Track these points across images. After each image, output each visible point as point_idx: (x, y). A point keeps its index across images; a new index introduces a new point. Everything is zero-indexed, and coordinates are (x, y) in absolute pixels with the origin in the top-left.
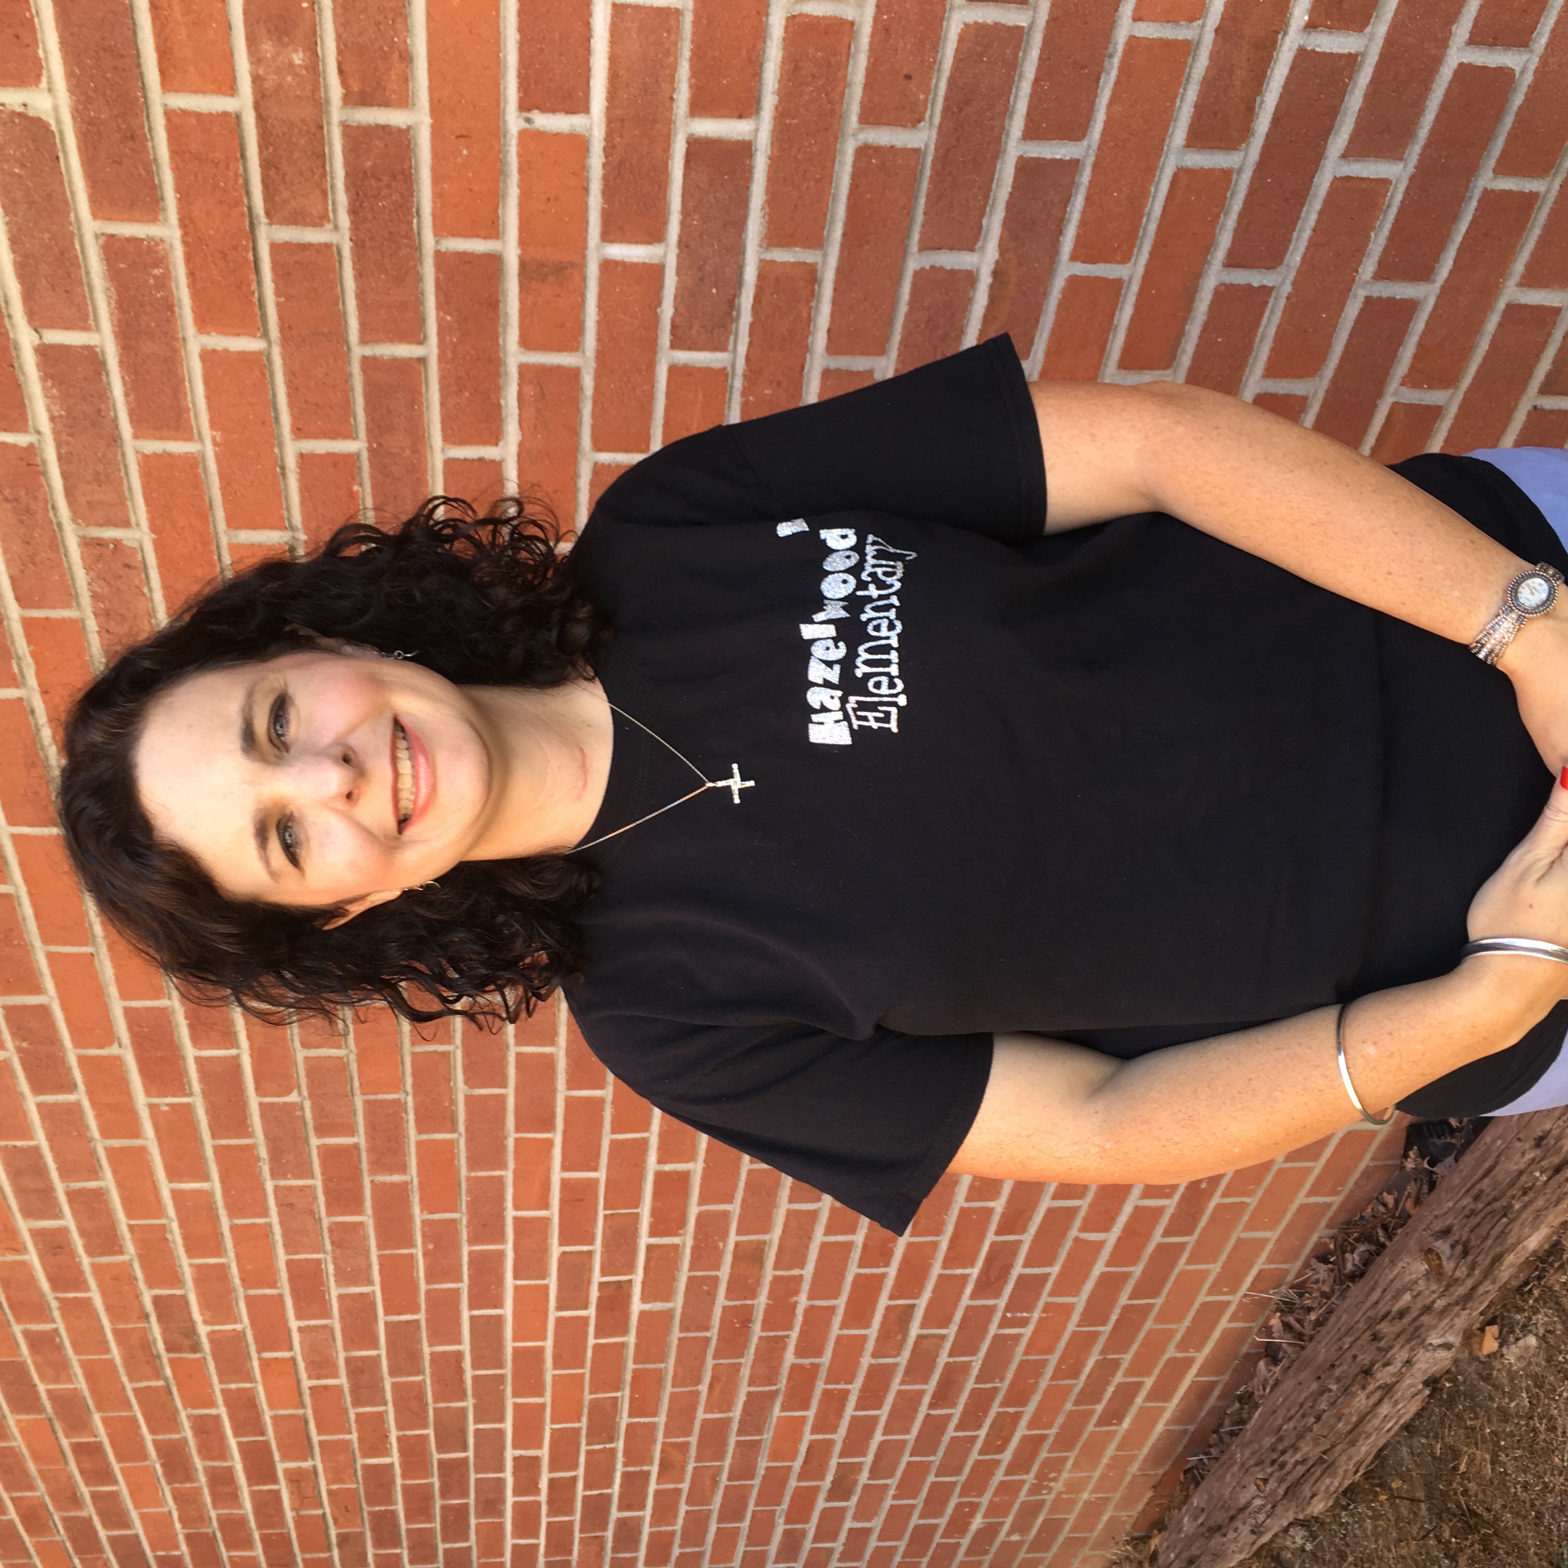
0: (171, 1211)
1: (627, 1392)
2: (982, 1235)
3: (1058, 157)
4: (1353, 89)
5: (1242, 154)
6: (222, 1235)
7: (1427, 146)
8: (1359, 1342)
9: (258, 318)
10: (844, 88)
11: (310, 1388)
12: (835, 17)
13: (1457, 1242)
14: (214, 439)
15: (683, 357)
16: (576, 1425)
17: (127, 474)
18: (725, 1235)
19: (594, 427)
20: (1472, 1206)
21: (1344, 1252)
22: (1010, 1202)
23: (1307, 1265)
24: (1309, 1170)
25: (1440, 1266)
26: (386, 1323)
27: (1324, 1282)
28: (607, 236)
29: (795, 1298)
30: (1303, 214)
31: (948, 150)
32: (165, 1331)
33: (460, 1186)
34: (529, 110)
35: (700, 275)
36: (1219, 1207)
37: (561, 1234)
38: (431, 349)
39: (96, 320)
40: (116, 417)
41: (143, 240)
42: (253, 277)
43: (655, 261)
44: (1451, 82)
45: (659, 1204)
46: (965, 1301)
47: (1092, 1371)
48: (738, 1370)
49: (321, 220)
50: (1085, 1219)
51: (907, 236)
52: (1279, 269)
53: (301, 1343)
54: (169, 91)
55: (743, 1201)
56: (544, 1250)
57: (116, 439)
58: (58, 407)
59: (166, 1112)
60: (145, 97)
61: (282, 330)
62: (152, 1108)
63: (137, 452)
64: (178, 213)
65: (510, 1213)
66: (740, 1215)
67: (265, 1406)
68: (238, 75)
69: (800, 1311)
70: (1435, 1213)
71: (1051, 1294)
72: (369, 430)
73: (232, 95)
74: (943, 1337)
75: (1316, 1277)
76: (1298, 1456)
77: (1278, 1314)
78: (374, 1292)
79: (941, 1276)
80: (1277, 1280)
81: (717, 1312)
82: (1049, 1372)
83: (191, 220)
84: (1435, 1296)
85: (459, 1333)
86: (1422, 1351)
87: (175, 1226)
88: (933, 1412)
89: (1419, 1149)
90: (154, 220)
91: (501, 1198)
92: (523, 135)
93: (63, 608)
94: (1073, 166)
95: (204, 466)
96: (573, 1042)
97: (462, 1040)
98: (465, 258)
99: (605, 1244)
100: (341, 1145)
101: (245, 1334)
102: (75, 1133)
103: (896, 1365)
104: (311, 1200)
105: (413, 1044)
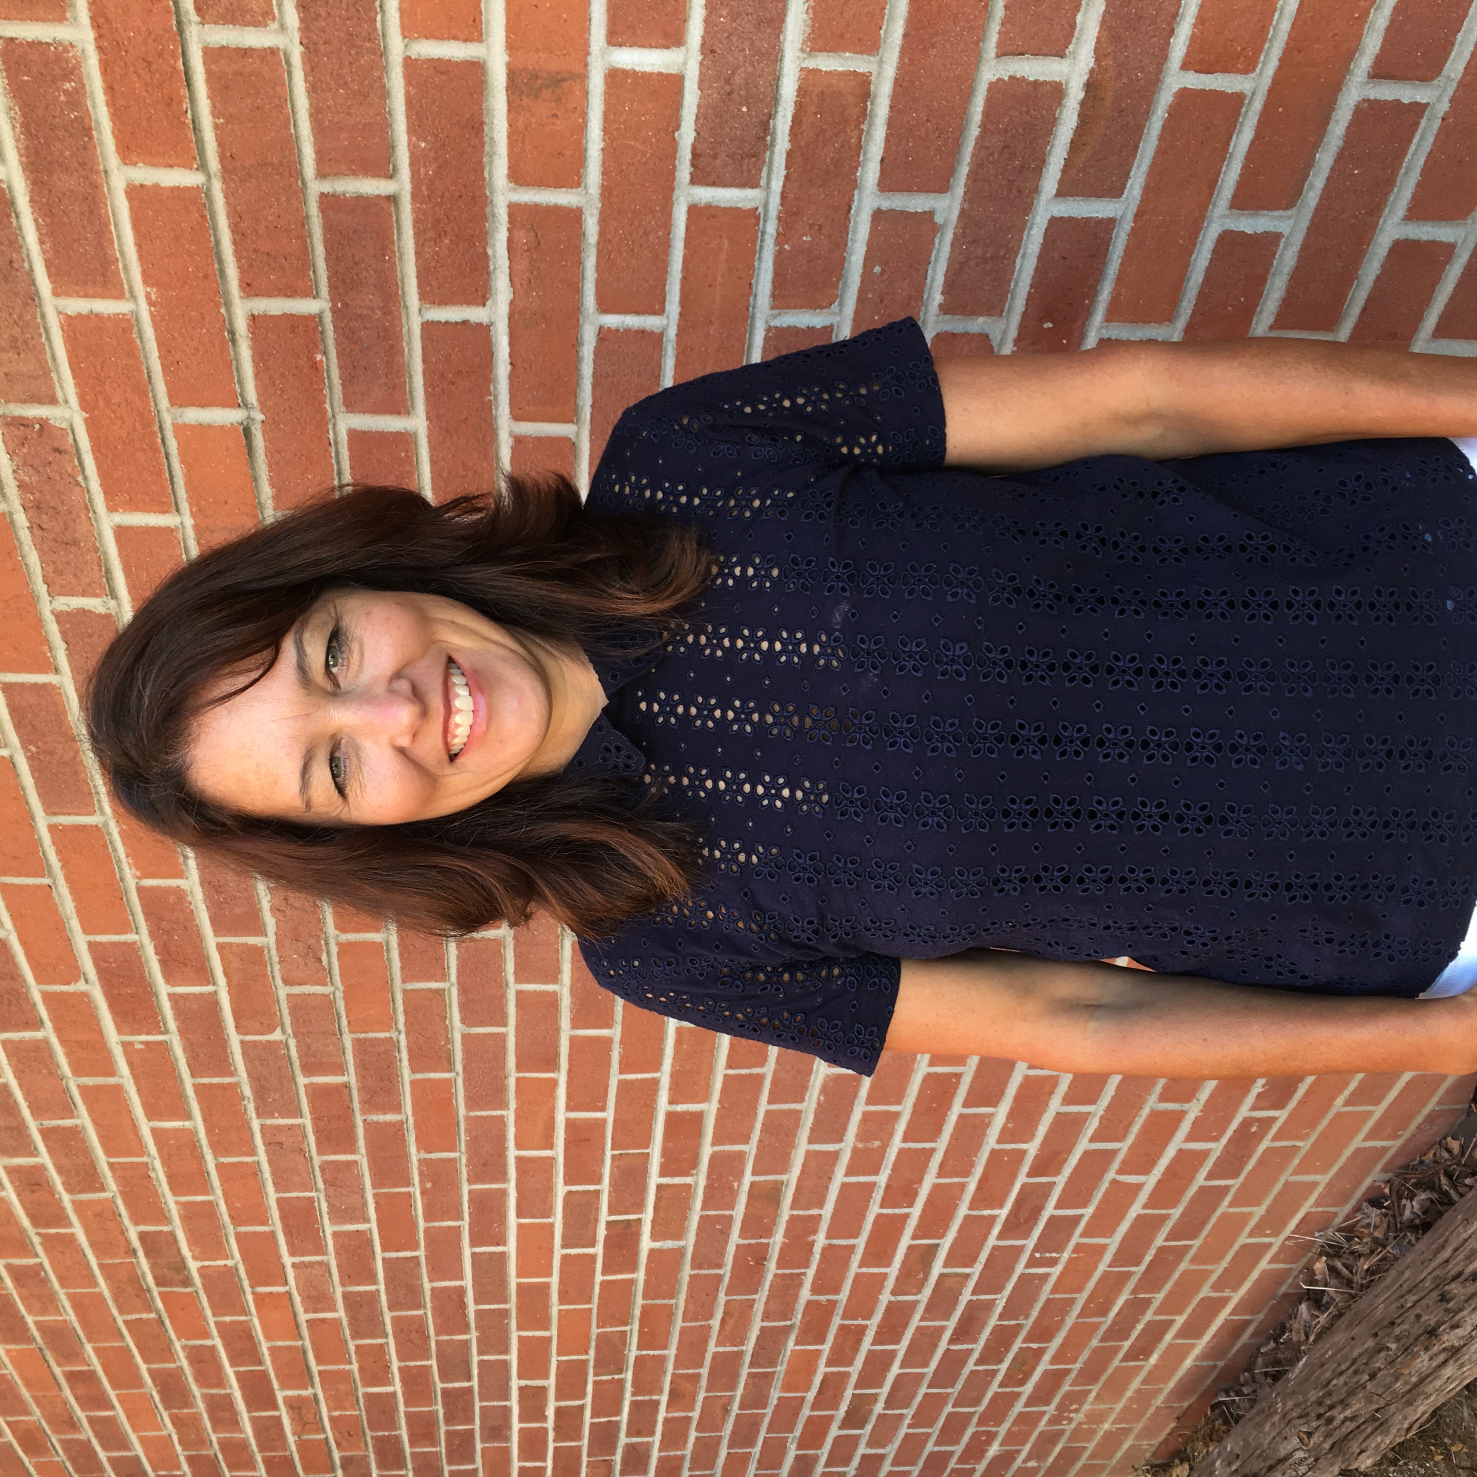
0: (152, 1149)
1: (636, 1326)
2: (1014, 1176)
6: (208, 1173)
8: (1424, 1302)
9: (193, 145)
11: (307, 1321)
14: (148, 296)
15: (706, 195)
16: (584, 1357)
17: (48, 339)
18: (739, 1176)
19: (599, 283)
21: (1400, 1199)
22: (1044, 1144)
23: (1358, 1209)
24: (1370, 1114)
26: (384, 1260)
27: (1376, 1227)
28: (614, 38)
32: (153, 1266)
33: (458, 1125)
35: (728, 88)
36: (1269, 1151)
37: (566, 1174)
38: (403, 184)
40: (32, 270)
41: (49, 45)
42: (184, 92)
43: (673, 71)
45: (671, 1144)
46: (992, 1240)
47: (1121, 1309)
48: (752, 1306)
49: (265, 16)
50: (1124, 1162)
51: (981, 39)
52: (1435, 82)
53: (296, 1278)
55: (760, 1141)
56: (549, 1190)
57: (33, 298)
59: (141, 1050)
61: (222, 159)
62: (126, 1045)
63: (59, 313)
64: (90, 10)
65: (512, 1153)
66: (756, 1156)
67: (261, 1337)
69: (817, 1249)
71: (1082, 1235)
72: (332, 287)
74: (967, 1276)
75: (1367, 1221)
76: (1348, 1413)
77: (1324, 1258)
78: (370, 1230)
79: (967, 1217)
80: (1324, 1222)
81: (731, 1250)
82: (1077, 1309)
83: (107, 19)
85: (461, 1270)
87: (158, 1164)
88: (953, 1347)
90: (61, 19)
91: (502, 1138)
95: (139, 331)
96: (578, 980)
97: (458, 977)
98: (441, 66)
99: (613, 1184)
100: (330, 1084)
101: (237, 1270)
102: (45, 1071)
103: (916, 1302)
104: (300, 1138)
105: (404, 981)
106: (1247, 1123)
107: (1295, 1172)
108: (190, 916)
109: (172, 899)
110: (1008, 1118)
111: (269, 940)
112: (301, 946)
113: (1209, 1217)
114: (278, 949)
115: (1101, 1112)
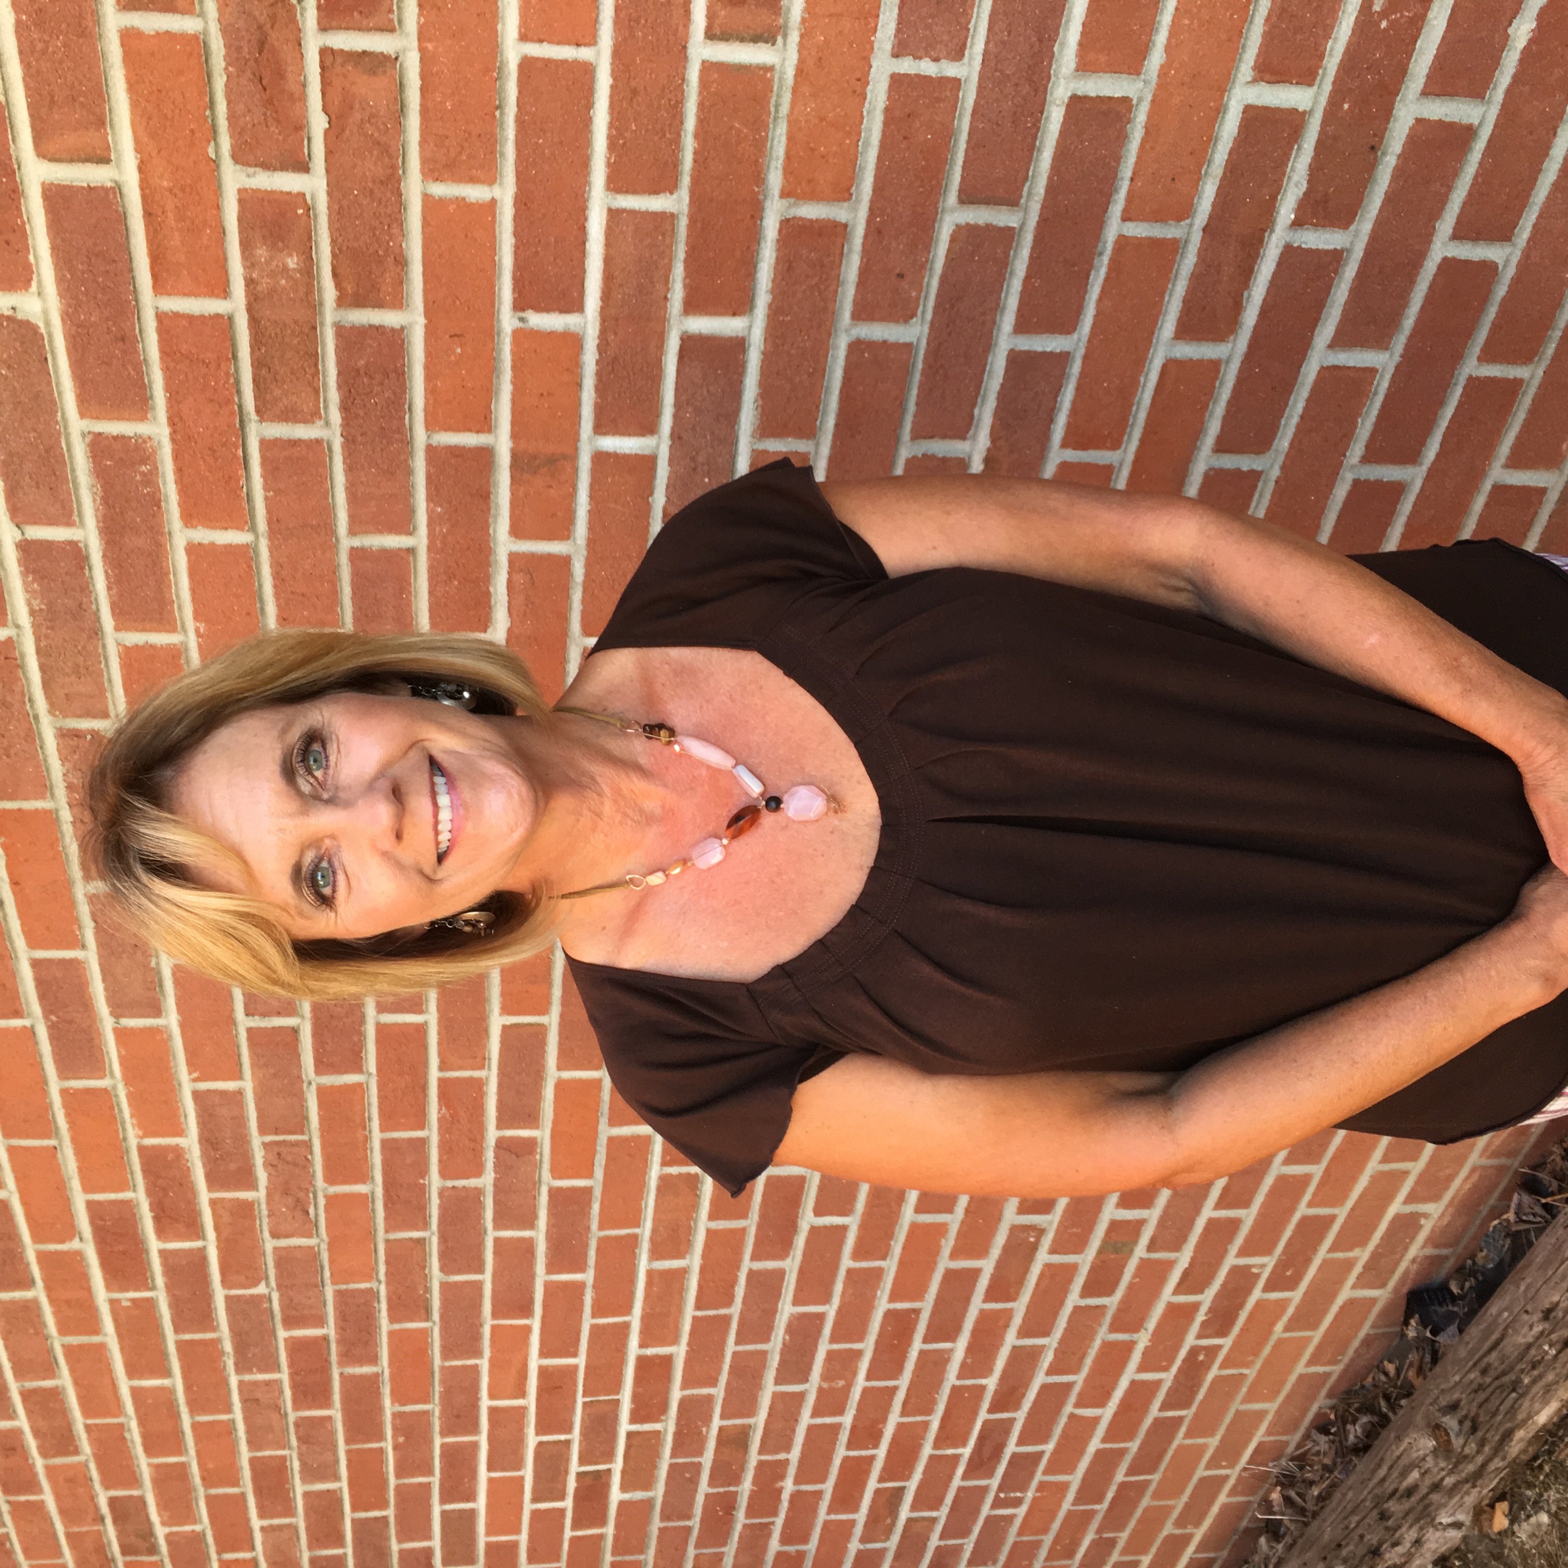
0: (130, 1410)
2: (975, 1413)
3: (1049, 350)
4: (1340, 283)
5: (1230, 345)
6: (183, 1433)
7: (1411, 337)
8: (1368, 1520)
9: (246, 512)
10: (838, 286)
12: (829, 220)
13: (1466, 1417)
14: (197, 630)
17: (107, 665)
18: (708, 1420)
19: (584, 614)
20: (1480, 1381)
21: (1345, 1423)
22: (1002, 1379)
23: (1307, 1436)
24: (1308, 1339)
25: (1449, 1442)
26: (353, 1521)
27: (1325, 1454)
28: (600, 428)
29: (780, 1484)
30: (1290, 403)
31: (940, 344)
32: (120, 1533)
33: (433, 1376)
34: (523, 310)
35: (693, 465)
36: (1217, 1380)
37: (538, 1423)
38: (420, 539)
39: (80, 515)
40: (98, 610)
41: (131, 438)
42: (242, 472)
43: (647, 452)
44: (1435, 275)
45: (640, 1390)
46: (957, 1481)
47: (1088, 1551)
48: (721, 1560)
49: (313, 416)
50: (1080, 1395)
51: (899, 424)
52: (1267, 454)
53: (263, 1543)
54: (161, 294)
55: (728, 1383)
56: (520, 1440)
57: (96, 632)
58: (38, 601)
59: (128, 1307)
60: (137, 301)
61: (270, 523)
62: (113, 1303)
63: (119, 644)
64: (167, 412)
65: (485, 1403)
66: (724, 1399)
68: (232, 279)
69: (785, 1497)
70: (1443, 1386)
71: (1045, 1473)
72: (356, 620)
73: (225, 298)
74: (934, 1520)
75: (1317, 1448)
77: (1279, 1488)
78: (341, 1489)
79: (932, 1457)
80: (1277, 1451)
81: (700, 1499)
82: (1043, 1553)
83: (181, 419)
84: (1444, 1473)
85: (430, 1529)
86: (1431, 1530)
87: (134, 1424)
89: (1420, 1317)
90: (143, 418)
91: (475, 1388)
92: (517, 334)
93: (36, 799)
94: (1064, 358)
95: (187, 657)
96: (554, 1226)
97: (439, 1225)
98: (457, 452)
99: (584, 1434)
100: (309, 1337)
101: (204, 1535)
102: (32, 1331)
103: (884, 1550)
104: (277, 1394)
105: (387, 1232)
106: (1194, 1351)
107: (1244, 1401)
108: (187, 1172)
109: (170, 1157)
110: (966, 1353)
111: (259, 1195)
112: (290, 1200)
113: (1165, 1451)
114: (268, 1203)
115: (1055, 1345)
